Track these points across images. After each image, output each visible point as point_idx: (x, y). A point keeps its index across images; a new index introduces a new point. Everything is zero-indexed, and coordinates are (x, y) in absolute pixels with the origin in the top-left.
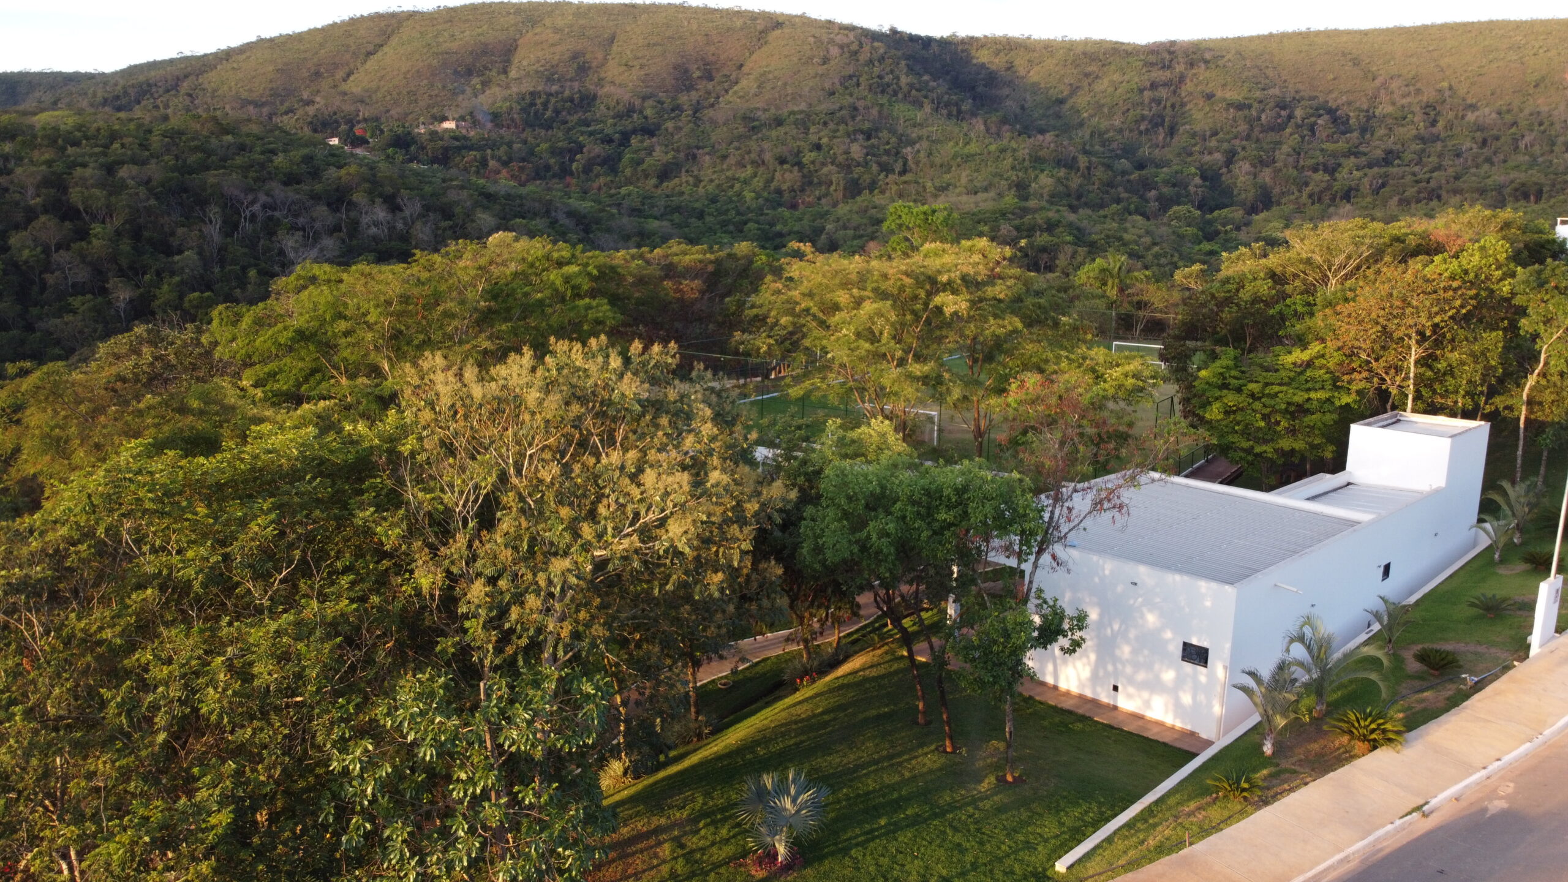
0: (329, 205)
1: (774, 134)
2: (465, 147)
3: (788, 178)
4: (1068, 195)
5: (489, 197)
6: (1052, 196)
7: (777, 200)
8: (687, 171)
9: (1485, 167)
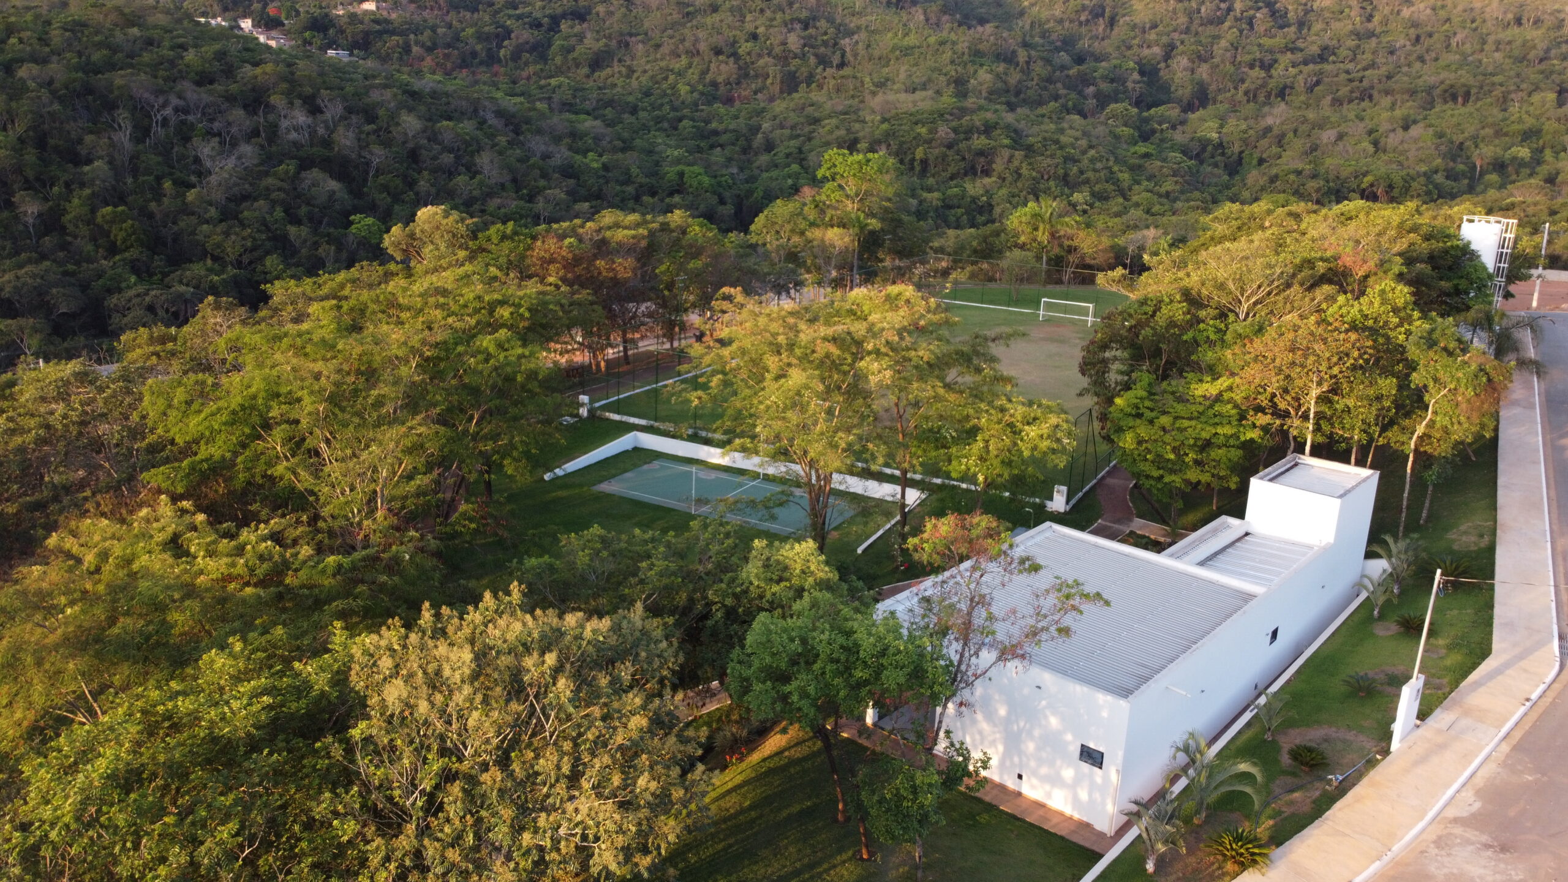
0: (245, 107)
1: (709, 20)
2: (386, 32)
3: (724, 70)
4: (1008, 91)
5: (414, 95)
6: (991, 93)
7: (713, 93)
8: (620, 61)
9: (1418, 65)
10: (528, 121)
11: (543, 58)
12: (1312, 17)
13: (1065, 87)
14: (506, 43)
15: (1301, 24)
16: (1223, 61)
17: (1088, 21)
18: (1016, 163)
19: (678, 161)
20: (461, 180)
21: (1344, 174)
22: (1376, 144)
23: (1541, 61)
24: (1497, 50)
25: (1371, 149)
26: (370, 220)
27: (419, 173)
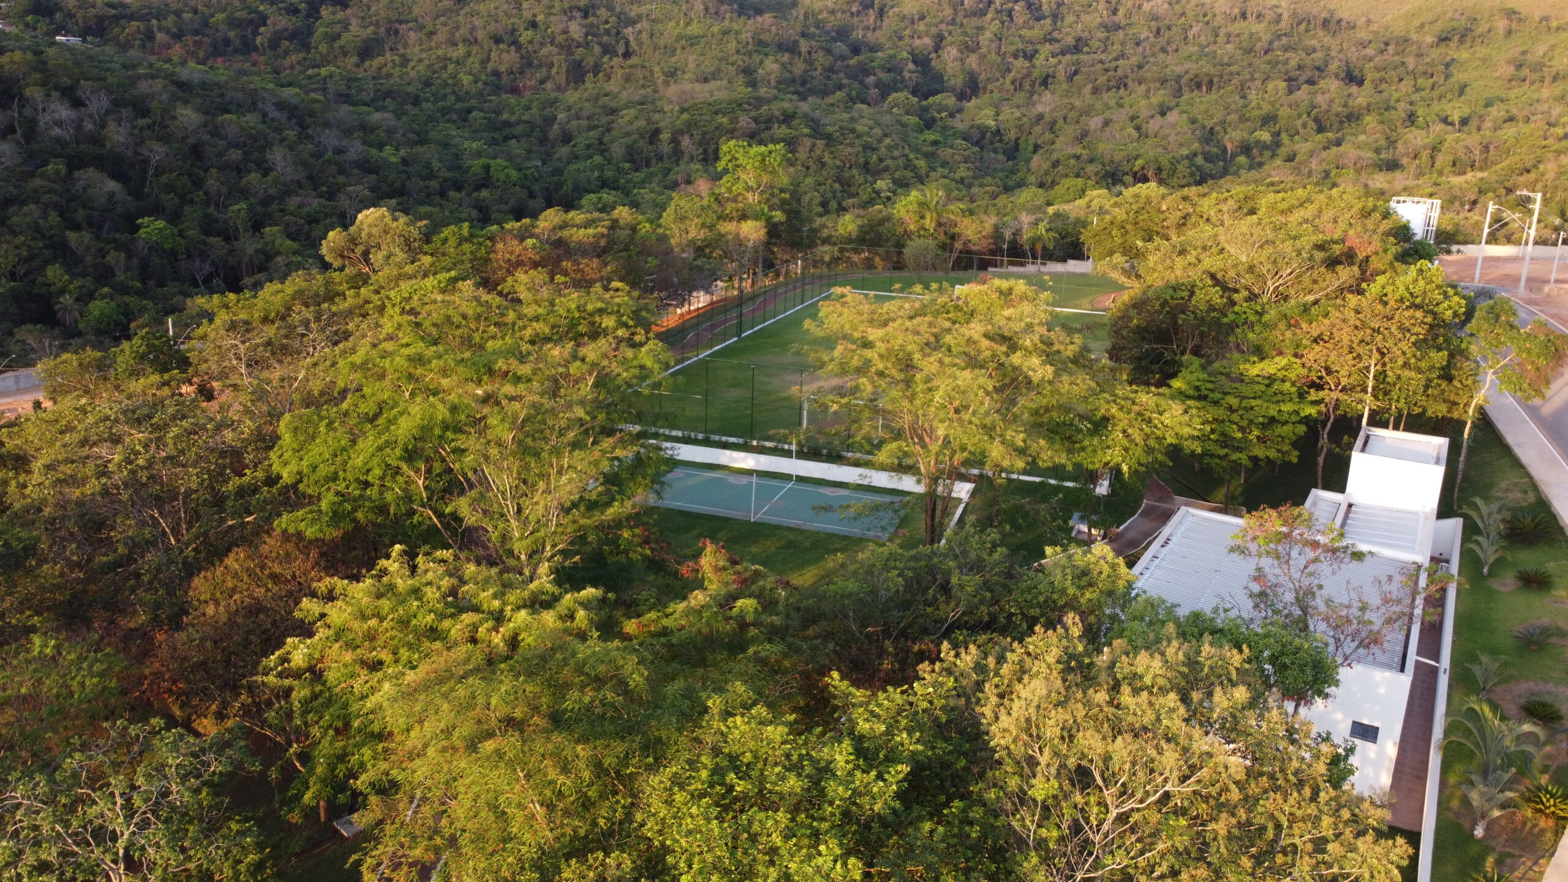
3: (505, 59)
4: (793, 81)
5: (182, 85)
6: (779, 82)
7: (496, 83)
8: (391, 49)
9: (1161, 56)
10: (311, 114)
11: (306, 46)
12: (1064, 10)
13: (848, 77)
14: (262, 29)
15: (1055, 17)
16: (989, 52)
17: (859, 12)
18: (818, 152)
19: (479, 154)
20: (254, 177)
21: (1118, 157)
22: (1138, 128)
23: (1266, 53)
24: (1228, 42)
25: (1135, 134)
26: (161, 224)
27: (206, 170)
